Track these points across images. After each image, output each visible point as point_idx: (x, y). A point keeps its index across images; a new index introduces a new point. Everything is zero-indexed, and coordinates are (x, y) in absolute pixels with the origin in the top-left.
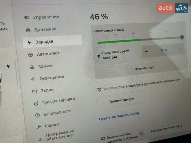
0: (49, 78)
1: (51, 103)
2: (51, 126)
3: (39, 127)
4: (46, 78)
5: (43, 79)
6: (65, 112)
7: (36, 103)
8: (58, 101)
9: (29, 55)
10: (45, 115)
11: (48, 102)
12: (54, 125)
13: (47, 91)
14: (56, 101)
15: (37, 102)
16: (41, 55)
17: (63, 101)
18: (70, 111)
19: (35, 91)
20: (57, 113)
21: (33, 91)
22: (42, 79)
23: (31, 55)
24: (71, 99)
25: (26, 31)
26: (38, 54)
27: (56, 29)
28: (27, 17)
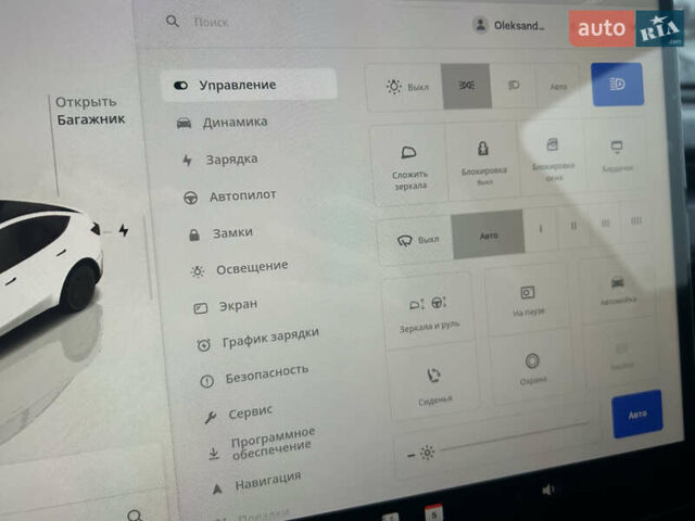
0: (243, 269)
1: (249, 344)
2: (245, 414)
3: (211, 416)
4: (236, 269)
5: (226, 270)
6: (290, 371)
7: (204, 345)
8: (269, 338)
9: (185, 198)
10: (229, 379)
11: (241, 342)
12: (255, 412)
13: (238, 307)
14: (264, 339)
15: (208, 341)
16: (222, 198)
17: (285, 337)
18: (305, 370)
19: (203, 309)
20: (267, 375)
21: (197, 307)
22: (222, 270)
23: (191, 199)
24: (307, 333)
25: (179, 126)
26: (213, 197)
27: (265, 122)
28: (183, 85)
